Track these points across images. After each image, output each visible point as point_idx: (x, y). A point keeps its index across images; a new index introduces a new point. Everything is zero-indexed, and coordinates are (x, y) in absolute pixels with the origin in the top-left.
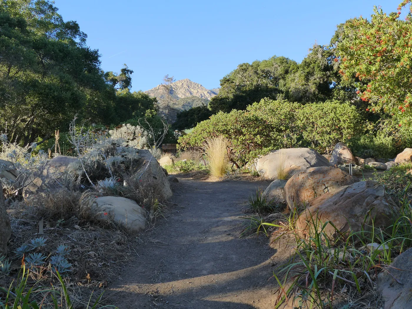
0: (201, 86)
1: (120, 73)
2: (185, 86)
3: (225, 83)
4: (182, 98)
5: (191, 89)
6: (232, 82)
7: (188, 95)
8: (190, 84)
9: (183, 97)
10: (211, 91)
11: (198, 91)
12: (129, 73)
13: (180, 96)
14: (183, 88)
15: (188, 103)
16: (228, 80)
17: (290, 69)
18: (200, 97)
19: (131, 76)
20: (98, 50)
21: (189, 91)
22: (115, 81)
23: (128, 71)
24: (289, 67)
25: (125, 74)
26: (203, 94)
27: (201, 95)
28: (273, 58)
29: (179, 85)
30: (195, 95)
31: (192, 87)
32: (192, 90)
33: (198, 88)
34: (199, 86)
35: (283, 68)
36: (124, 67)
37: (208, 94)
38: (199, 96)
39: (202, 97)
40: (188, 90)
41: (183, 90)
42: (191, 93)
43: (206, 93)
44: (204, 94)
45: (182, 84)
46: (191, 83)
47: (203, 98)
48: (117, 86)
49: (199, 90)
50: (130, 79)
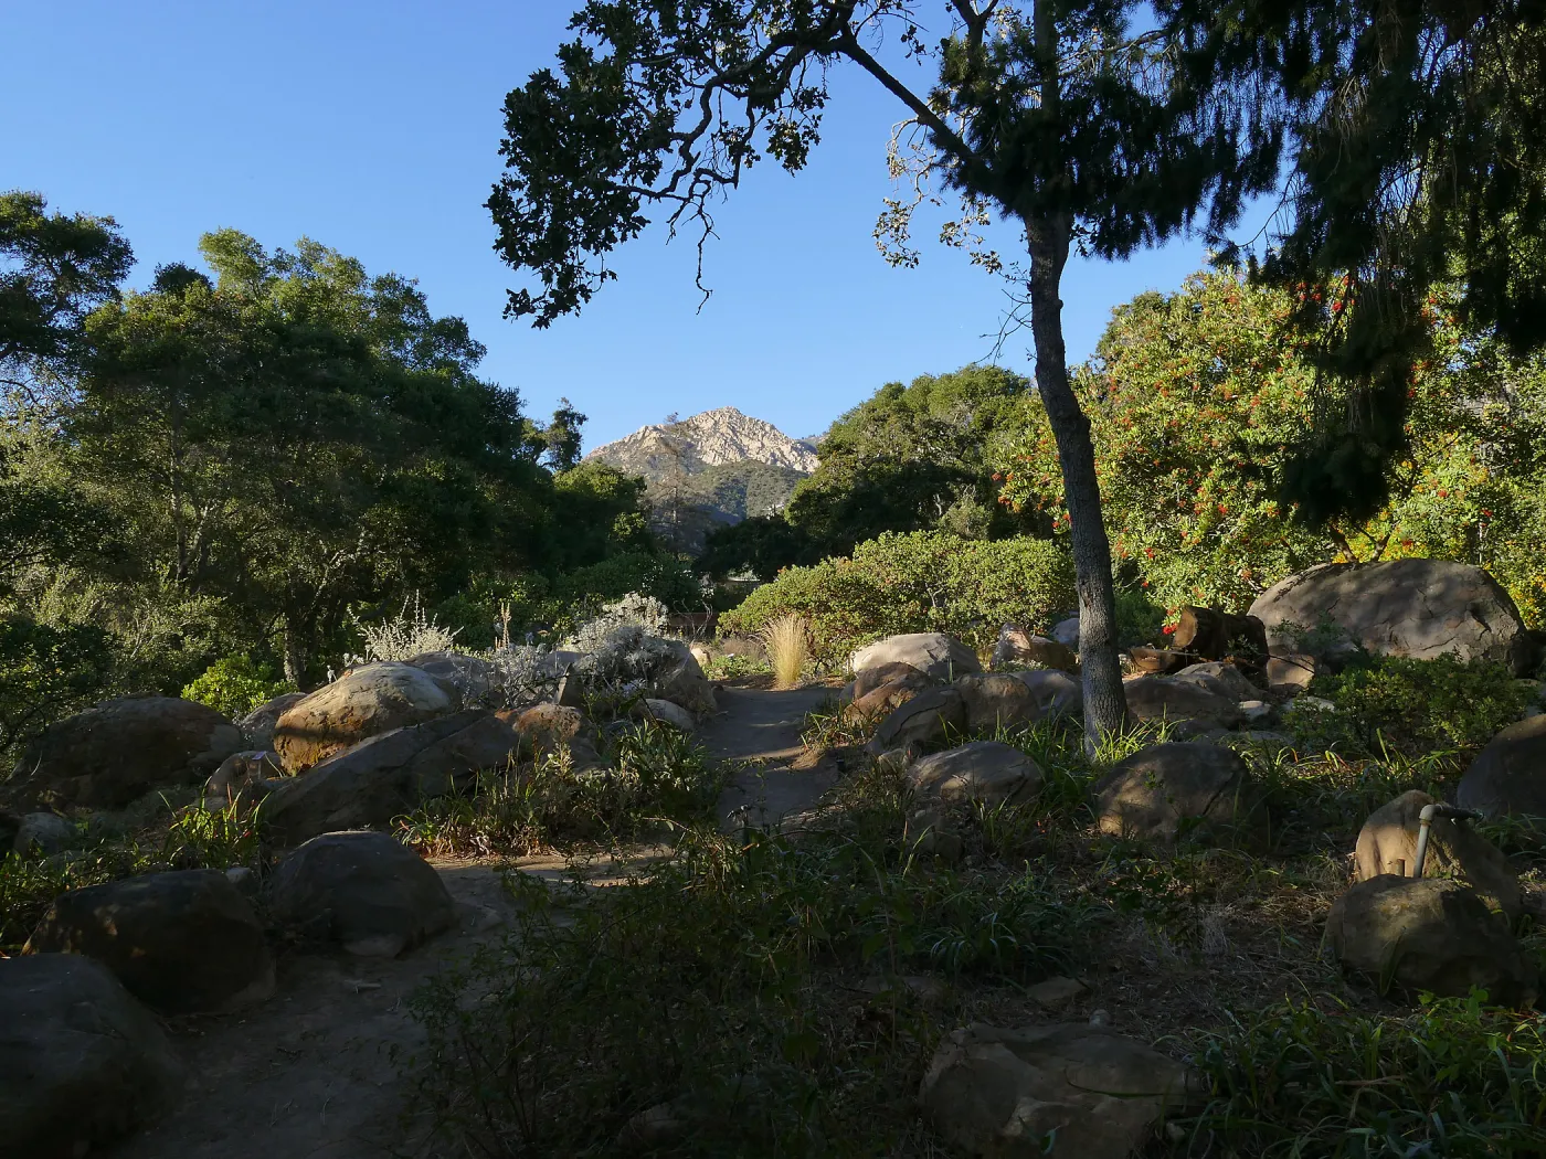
0: (773, 427)
1: (550, 421)
2: (724, 429)
3: (829, 452)
4: (716, 464)
5: (743, 438)
6: (849, 452)
7: (733, 456)
8: (737, 423)
9: (719, 462)
10: (802, 444)
11: (762, 444)
12: (575, 422)
13: (708, 459)
14: (718, 434)
15: (733, 480)
16: (838, 447)
17: (998, 417)
18: (769, 463)
19: (581, 429)
20: (518, 390)
21: (735, 443)
22: (539, 445)
23: (573, 416)
24: (995, 413)
25: (565, 424)
26: (778, 453)
27: (773, 455)
28: (968, 369)
29: (707, 425)
30: (753, 455)
31: (746, 431)
32: (746, 441)
33: (763, 436)
34: (767, 429)
35: (978, 415)
36: (563, 407)
37: (794, 452)
38: (767, 460)
39: (776, 461)
40: (732, 439)
41: (717, 443)
42: (742, 451)
43: (786, 449)
44: (782, 453)
45: (716, 423)
46: (742, 419)
47: (779, 464)
48: (544, 458)
49: (765, 441)
50: (578, 437)
